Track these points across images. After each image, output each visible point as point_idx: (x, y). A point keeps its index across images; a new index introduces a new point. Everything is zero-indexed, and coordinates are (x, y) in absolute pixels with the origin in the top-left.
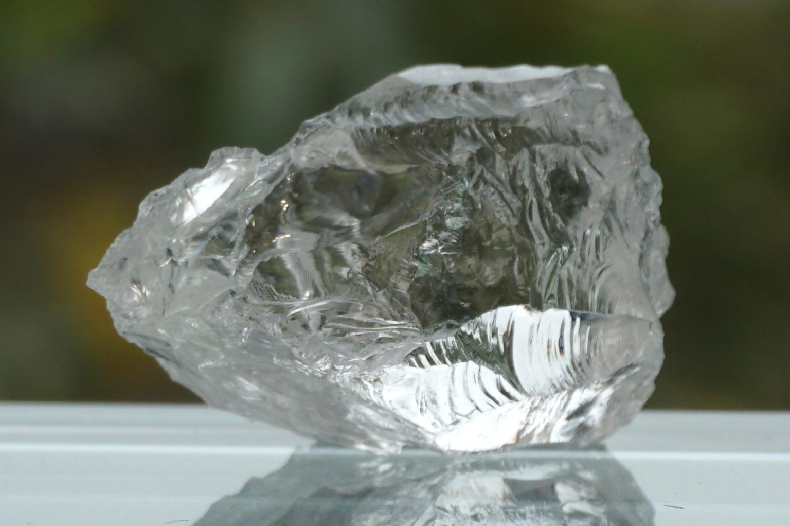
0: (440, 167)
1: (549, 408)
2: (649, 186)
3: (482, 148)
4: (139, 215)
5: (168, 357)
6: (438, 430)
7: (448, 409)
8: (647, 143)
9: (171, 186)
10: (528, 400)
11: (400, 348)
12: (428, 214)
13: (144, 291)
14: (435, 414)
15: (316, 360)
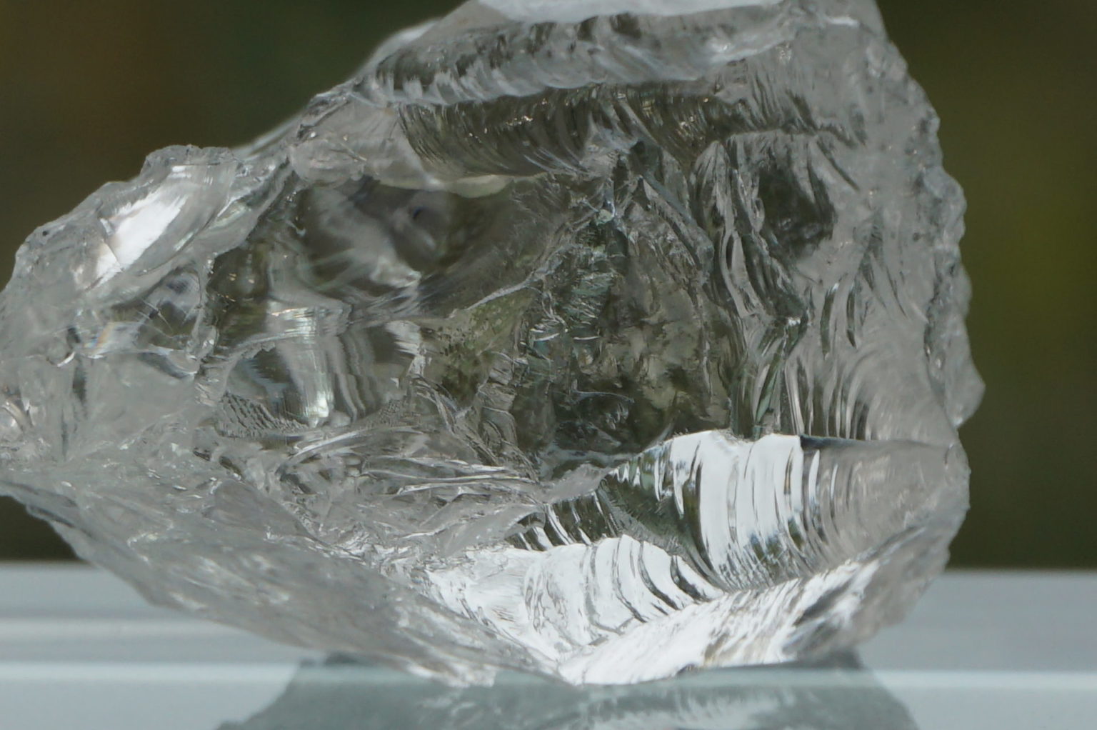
0: (564, 180)
1: (763, 608)
2: (941, 205)
3: (640, 144)
4: (16, 271)
5: (71, 521)
6: (567, 655)
7: (584, 620)
8: (935, 122)
9: (72, 217)
10: (728, 598)
11: (498, 514)
12: (544, 268)
13: (27, 408)
14: (560, 629)
15: (344, 538)
